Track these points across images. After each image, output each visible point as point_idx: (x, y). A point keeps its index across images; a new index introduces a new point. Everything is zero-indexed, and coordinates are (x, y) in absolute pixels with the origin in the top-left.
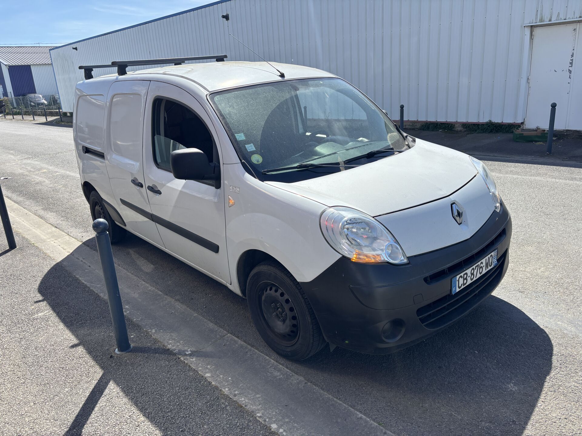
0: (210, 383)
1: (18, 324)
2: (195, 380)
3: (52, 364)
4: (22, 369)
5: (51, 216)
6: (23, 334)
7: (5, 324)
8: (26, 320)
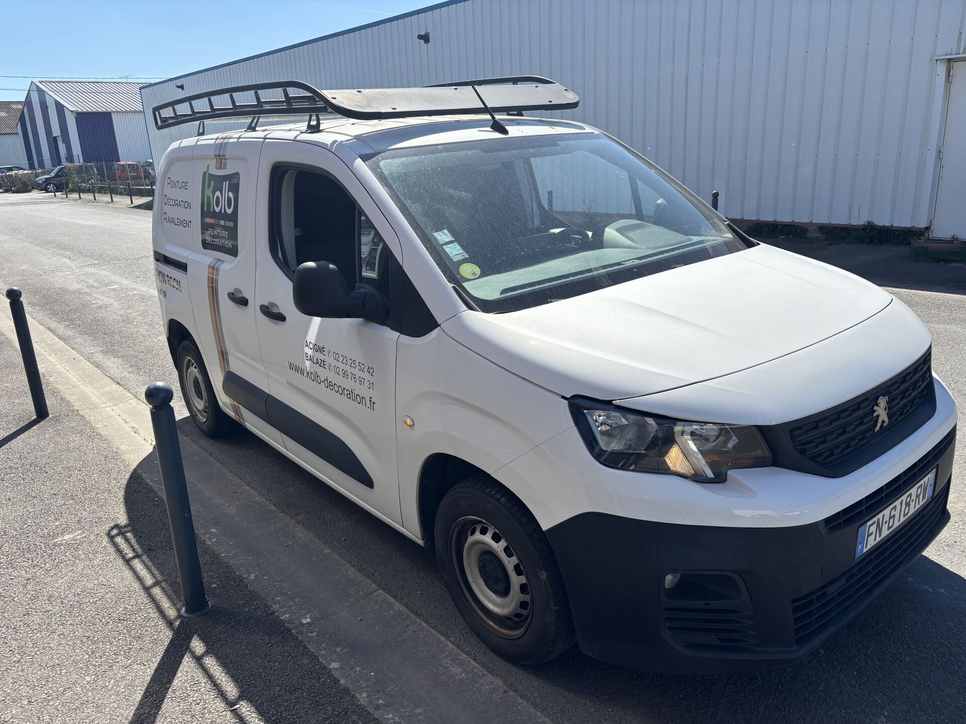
0: (336, 681)
1: (28, 552)
2: (311, 674)
3: (71, 630)
4: (21, 636)
5: (114, 365)
6: (33, 570)
7: (7, 552)
8: (43, 546)
